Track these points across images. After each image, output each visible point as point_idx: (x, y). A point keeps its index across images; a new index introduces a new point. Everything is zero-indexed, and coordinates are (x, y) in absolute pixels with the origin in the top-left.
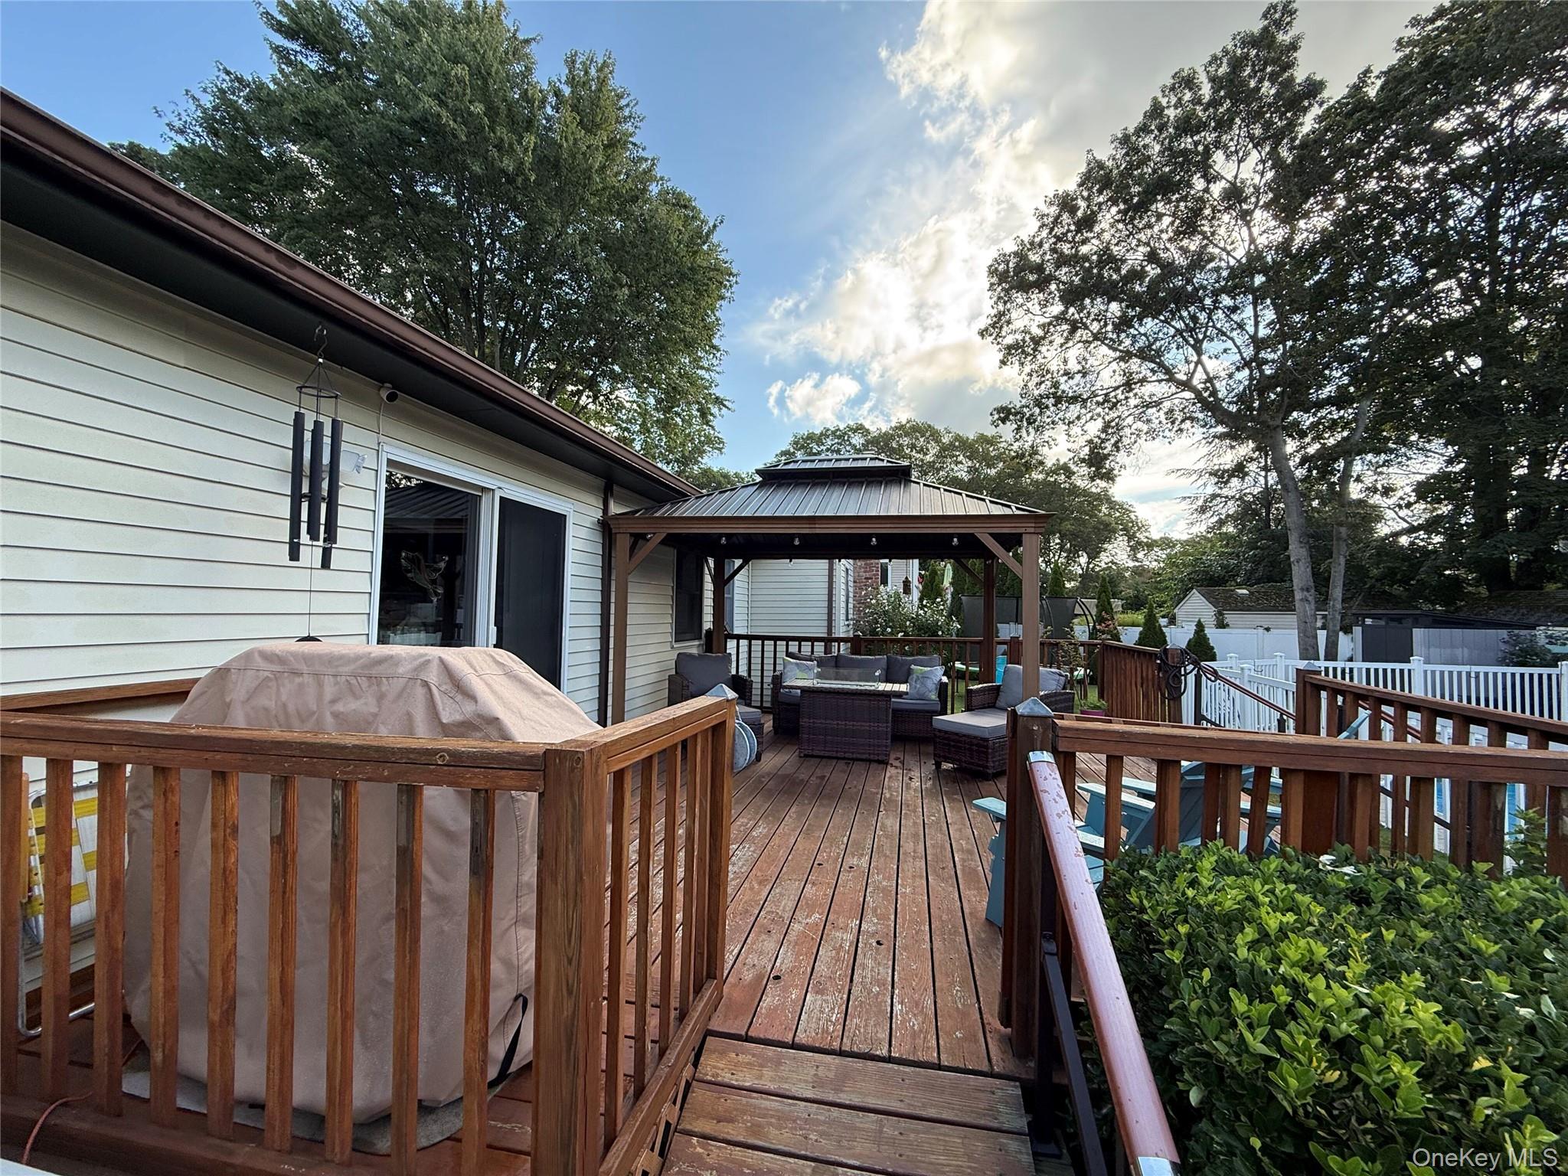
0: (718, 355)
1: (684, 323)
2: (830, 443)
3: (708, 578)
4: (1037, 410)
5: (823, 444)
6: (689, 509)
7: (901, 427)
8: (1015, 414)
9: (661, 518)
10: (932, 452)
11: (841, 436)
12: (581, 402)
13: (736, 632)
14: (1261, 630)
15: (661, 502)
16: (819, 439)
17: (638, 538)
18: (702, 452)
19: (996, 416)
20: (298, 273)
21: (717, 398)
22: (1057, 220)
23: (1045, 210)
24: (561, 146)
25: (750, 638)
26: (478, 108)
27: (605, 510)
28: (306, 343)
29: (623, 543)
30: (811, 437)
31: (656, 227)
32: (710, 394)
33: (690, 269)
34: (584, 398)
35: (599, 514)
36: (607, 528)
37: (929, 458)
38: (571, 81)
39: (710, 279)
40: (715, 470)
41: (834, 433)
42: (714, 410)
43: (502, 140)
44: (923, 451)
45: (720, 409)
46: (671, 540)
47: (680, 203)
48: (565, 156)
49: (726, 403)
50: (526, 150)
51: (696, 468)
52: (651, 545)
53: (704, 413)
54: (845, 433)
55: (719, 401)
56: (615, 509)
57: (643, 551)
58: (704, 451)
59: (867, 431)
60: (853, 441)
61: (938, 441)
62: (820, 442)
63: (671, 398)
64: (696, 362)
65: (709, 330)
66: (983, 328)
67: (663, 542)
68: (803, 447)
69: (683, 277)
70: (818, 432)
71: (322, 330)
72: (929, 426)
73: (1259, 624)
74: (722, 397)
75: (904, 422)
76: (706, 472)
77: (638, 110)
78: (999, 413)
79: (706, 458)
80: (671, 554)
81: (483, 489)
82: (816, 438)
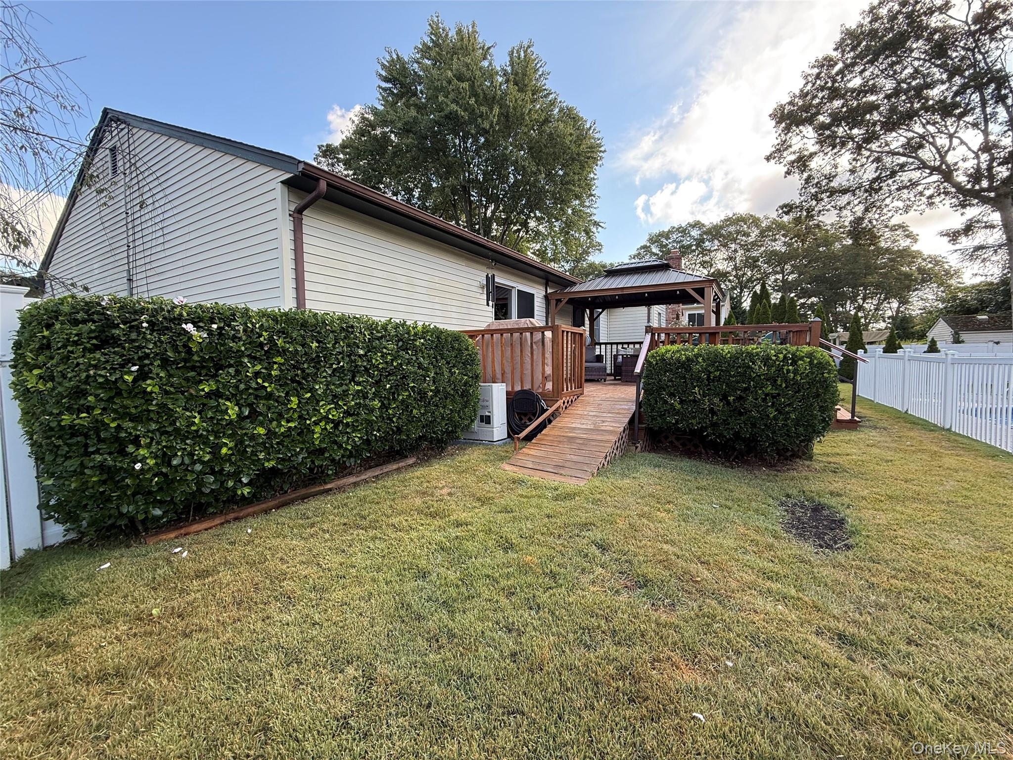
0: (594, 199)
1: (574, 185)
2: (675, 237)
3: (587, 319)
4: (814, 203)
5: (670, 238)
6: (576, 288)
7: (728, 219)
8: (797, 207)
9: (567, 293)
10: (753, 235)
11: (683, 231)
12: (520, 235)
13: (601, 341)
14: (991, 344)
15: (566, 287)
16: (667, 235)
17: (558, 301)
18: (588, 253)
19: (781, 211)
20: (489, 244)
21: (595, 222)
22: (818, 76)
23: (810, 71)
24: (509, 106)
25: (606, 344)
26: (472, 101)
27: (546, 292)
28: (486, 257)
29: (553, 303)
30: (661, 235)
31: (558, 136)
32: (591, 220)
33: (577, 154)
34: (521, 233)
35: (544, 293)
36: (547, 297)
37: (751, 239)
38: (512, 64)
39: (588, 158)
40: (597, 263)
41: (678, 229)
42: (594, 229)
43: (483, 112)
44: (747, 235)
45: (597, 228)
46: (571, 301)
47: (570, 116)
48: (511, 110)
49: (600, 224)
50: (494, 116)
51: (584, 263)
52: (564, 302)
53: (587, 232)
54: (686, 229)
55: (596, 224)
56: (549, 291)
57: (561, 305)
58: (589, 253)
59: (703, 225)
60: (692, 233)
61: (757, 226)
62: (668, 238)
63: (569, 225)
64: (582, 204)
65: (589, 186)
66: (768, 154)
67: (567, 303)
68: (656, 242)
69: (573, 159)
70: (666, 230)
71: (490, 253)
72: (751, 216)
73: (992, 339)
74: (598, 221)
75: (731, 216)
76: (591, 265)
77: (546, 69)
78: (782, 209)
79: (591, 257)
80: (571, 307)
81: (513, 287)
82: (665, 235)
